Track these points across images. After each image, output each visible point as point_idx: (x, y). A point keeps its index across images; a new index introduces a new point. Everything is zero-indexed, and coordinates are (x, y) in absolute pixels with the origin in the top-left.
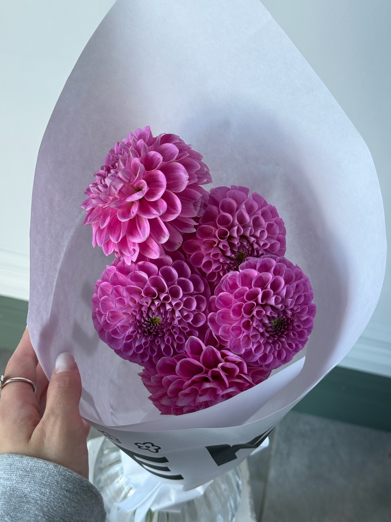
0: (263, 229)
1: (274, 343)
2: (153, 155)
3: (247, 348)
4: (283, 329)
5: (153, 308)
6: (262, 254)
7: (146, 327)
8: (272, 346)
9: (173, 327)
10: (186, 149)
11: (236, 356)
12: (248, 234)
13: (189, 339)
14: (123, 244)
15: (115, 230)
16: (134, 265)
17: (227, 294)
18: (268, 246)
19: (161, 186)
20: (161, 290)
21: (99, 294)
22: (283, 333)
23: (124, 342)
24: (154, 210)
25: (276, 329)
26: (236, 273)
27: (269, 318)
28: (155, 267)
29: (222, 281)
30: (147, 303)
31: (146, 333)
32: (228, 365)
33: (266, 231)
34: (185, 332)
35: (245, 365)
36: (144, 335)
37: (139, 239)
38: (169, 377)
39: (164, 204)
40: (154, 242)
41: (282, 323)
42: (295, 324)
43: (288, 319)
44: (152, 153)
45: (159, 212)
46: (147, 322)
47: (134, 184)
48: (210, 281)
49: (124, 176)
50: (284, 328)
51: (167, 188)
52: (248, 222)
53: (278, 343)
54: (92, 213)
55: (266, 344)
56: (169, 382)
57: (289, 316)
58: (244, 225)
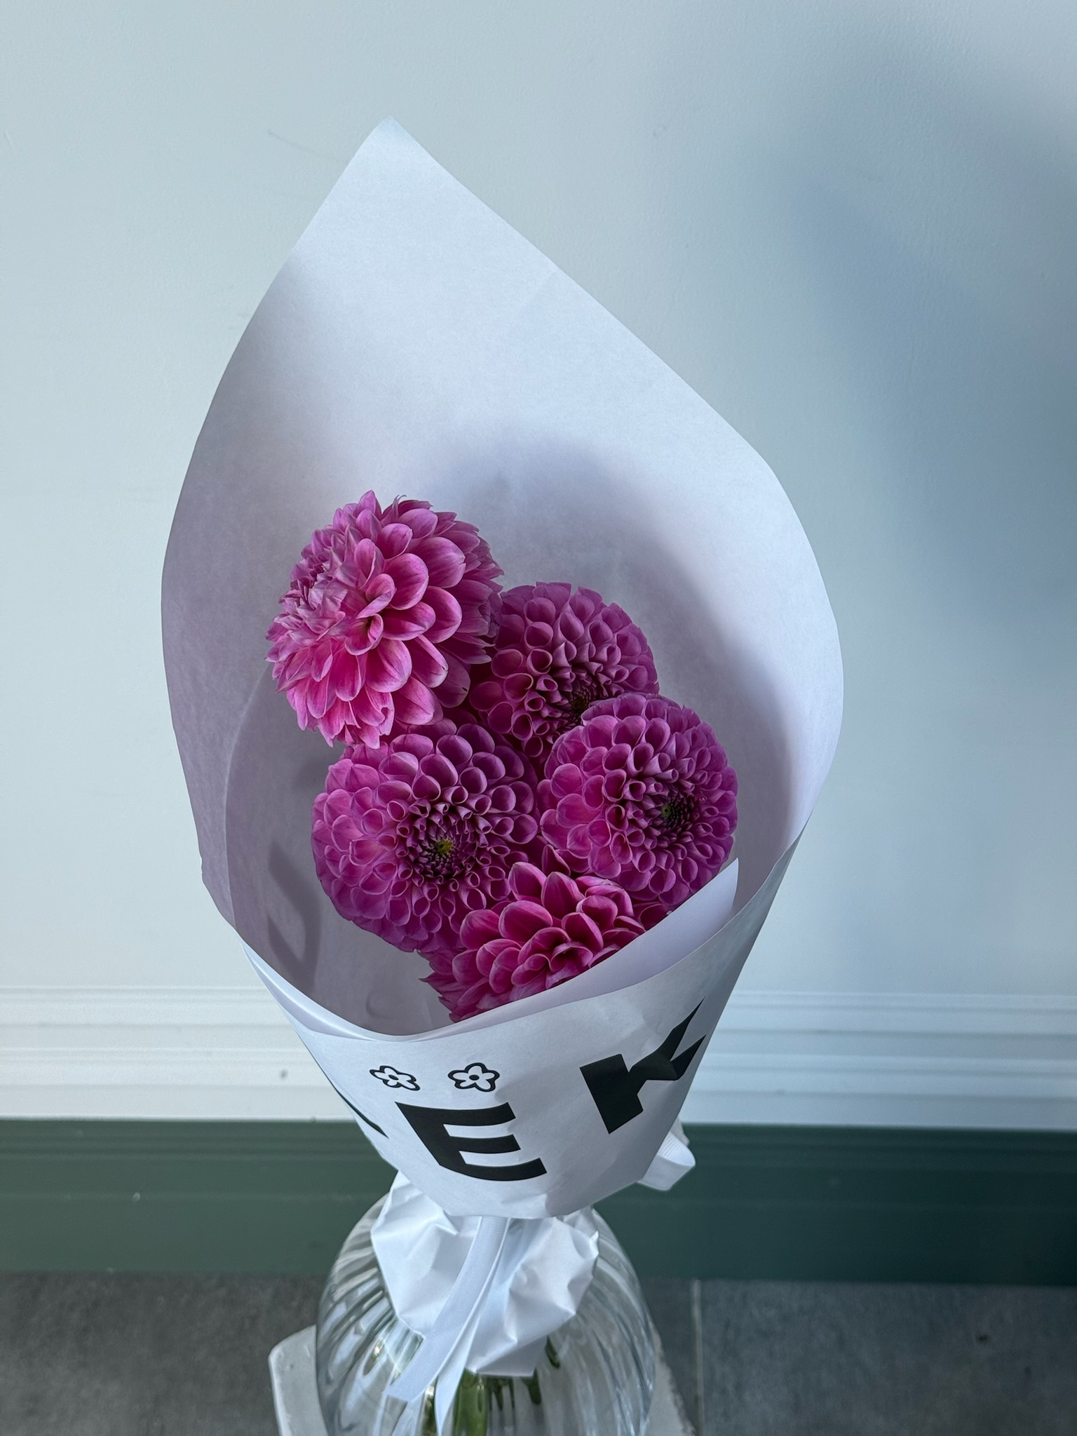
0: (610, 645)
1: (673, 848)
2: (393, 531)
3: (623, 863)
4: (683, 821)
5: (436, 820)
6: (618, 693)
7: (428, 862)
8: (669, 855)
9: (481, 851)
11: (607, 881)
12: (585, 657)
13: (512, 868)
14: (362, 705)
15: (343, 682)
16: (386, 749)
17: (570, 769)
18: (626, 677)
19: (418, 582)
20: (446, 781)
21: (327, 817)
22: (684, 828)
23: (390, 898)
24: (411, 624)
25: (670, 823)
26: (579, 730)
27: (657, 799)
28: (426, 742)
29: (556, 750)
30: (423, 810)
31: (430, 873)
32: (595, 902)
33: (617, 648)
34: (503, 856)
35: (626, 896)
36: (426, 878)
37: (393, 683)
38: (487, 946)
39: (429, 612)
40: (421, 685)
41: (679, 810)
42: (704, 808)
43: (690, 799)
44: (390, 528)
45: (422, 627)
46: (429, 851)
47: (368, 588)
48: (532, 756)
49: (346, 577)
50: (685, 818)
51: (429, 583)
52: (581, 636)
53: (679, 848)
54: (292, 663)
55: (658, 851)
56: (489, 958)
57: (690, 793)
58: (575, 641)
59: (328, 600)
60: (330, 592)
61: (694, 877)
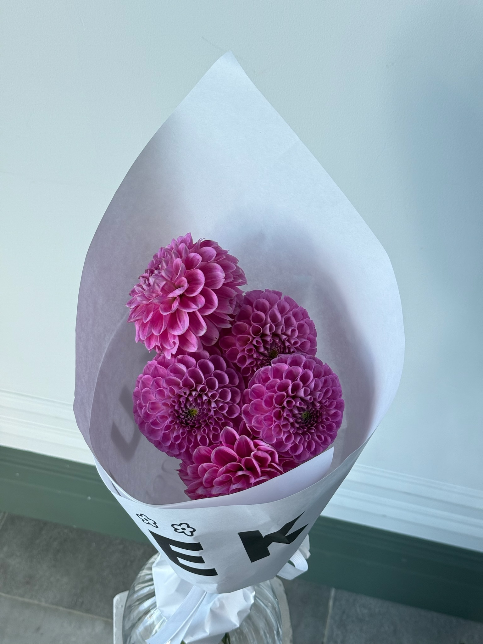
0: (293, 328)
1: (304, 434)
2: (193, 257)
3: (278, 438)
4: (312, 421)
5: (191, 399)
6: (294, 352)
7: (184, 418)
8: (302, 437)
9: (210, 418)
10: (223, 253)
11: (268, 445)
12: (279, 332)
13: (224, 429)
14: (164, 337)
15: (157, 324)
16: (173, 359)
17: (260, 387)
18: (299, 344)
19: (200, 284)
20: (199, 381)
21: (141, 387)
22: (312, 425)
23: (163, 432)
24: (193, 304)
25: (305, 421)
26: (269, 367)
27: (299, 409)
28: (193, 360)
29: (256, 375)
30: (185, 393)
31: (184, 424)
32: (260, 454)
33: (297, 330)
34: (221, 422)
35: (276, 454)
36: (182, 426)
37: (179, 331)
38: (204, 465)
39: (203, 299)
40: (193, 334)
41: (311, 416)
42: (324, 417)
43: (317, 411)
44: (193, 254)
45: (198, 306)
46: (185, 413)
47: (176, 282)
48: (244, 376)
49: (166, 275)
50: (314, 420)
51: (205, 285)
52: (280, 321)
53: (308, 434)
54: (136, 310)
55: (296, 434)
56: (205, 471)
57: (318, 408)
58: (276, 323)
59: (156, 285)
60: (158, 281)
61: (313, 449)
